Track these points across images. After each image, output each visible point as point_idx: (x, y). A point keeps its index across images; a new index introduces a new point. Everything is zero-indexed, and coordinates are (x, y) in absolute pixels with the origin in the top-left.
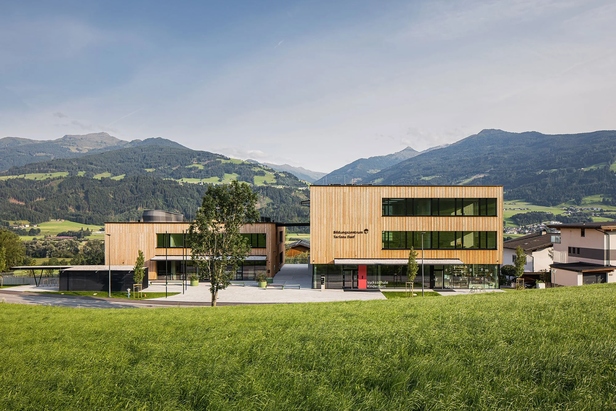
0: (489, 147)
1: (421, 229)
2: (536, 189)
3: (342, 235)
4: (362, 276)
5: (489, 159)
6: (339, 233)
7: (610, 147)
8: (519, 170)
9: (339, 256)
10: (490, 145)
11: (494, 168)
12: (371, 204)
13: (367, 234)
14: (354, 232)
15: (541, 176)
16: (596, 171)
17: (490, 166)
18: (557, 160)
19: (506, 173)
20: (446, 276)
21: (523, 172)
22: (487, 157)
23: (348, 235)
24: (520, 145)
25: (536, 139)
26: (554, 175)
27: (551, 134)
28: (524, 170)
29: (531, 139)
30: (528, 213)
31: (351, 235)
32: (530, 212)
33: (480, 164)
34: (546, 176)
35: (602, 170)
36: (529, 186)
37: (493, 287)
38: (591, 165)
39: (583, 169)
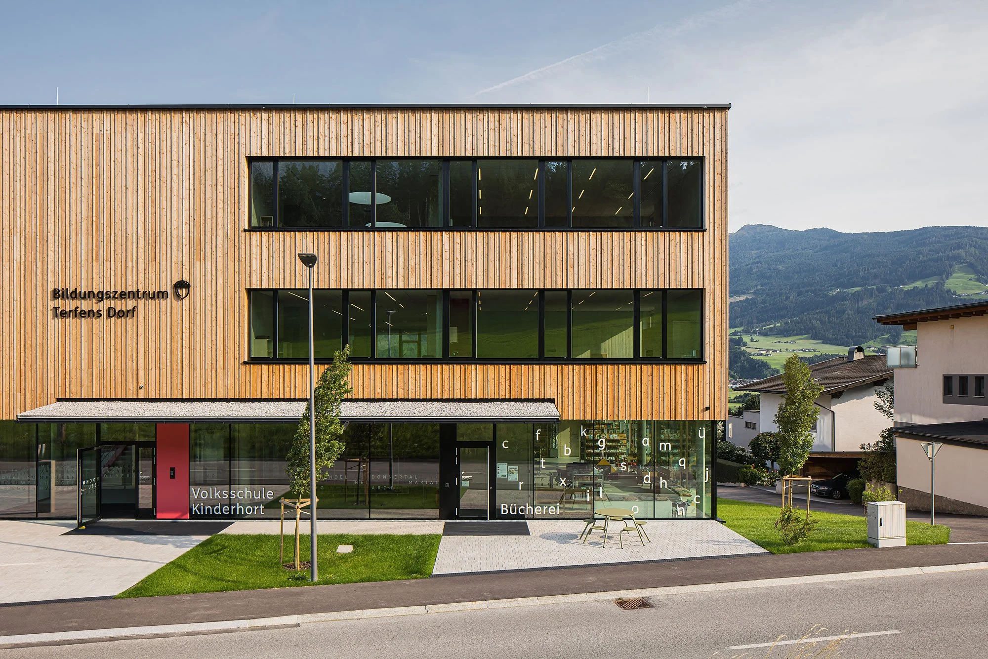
0: (754, 252)
1: (401, 279)
2: (829, 319)
3: (84, 305)
4: (173, 469)
5: (754, 271)
6: (75, 295)
7: (945, 252)
8: (801, 289)
9: (73, 389)
10: (757, 249)
11: (762, 285)
12: (203, 182)
13: (186, 301)
14: (135, 295)
15: (835, 299)
16: (923, 290)
17: (756, 282)
18: (861, 273)
19: (780, 294)
20: (503, 469)
21: (807, 291)
22: (751, 269)
23: (107, 304)
24: (803, 249)
25: (829, 240)
26: (857, 297)
27: (852, 233)
28: (809, 288)
29: (820, 240)
30: (816, 356)
31: (119, 305)
32: (819, 354)
33: (739, 280)
34: (844, 299)
35: (932, 288)
36: (817, 313)
37: (692, 511)
38: (915, 280)
39: (902, 286)
